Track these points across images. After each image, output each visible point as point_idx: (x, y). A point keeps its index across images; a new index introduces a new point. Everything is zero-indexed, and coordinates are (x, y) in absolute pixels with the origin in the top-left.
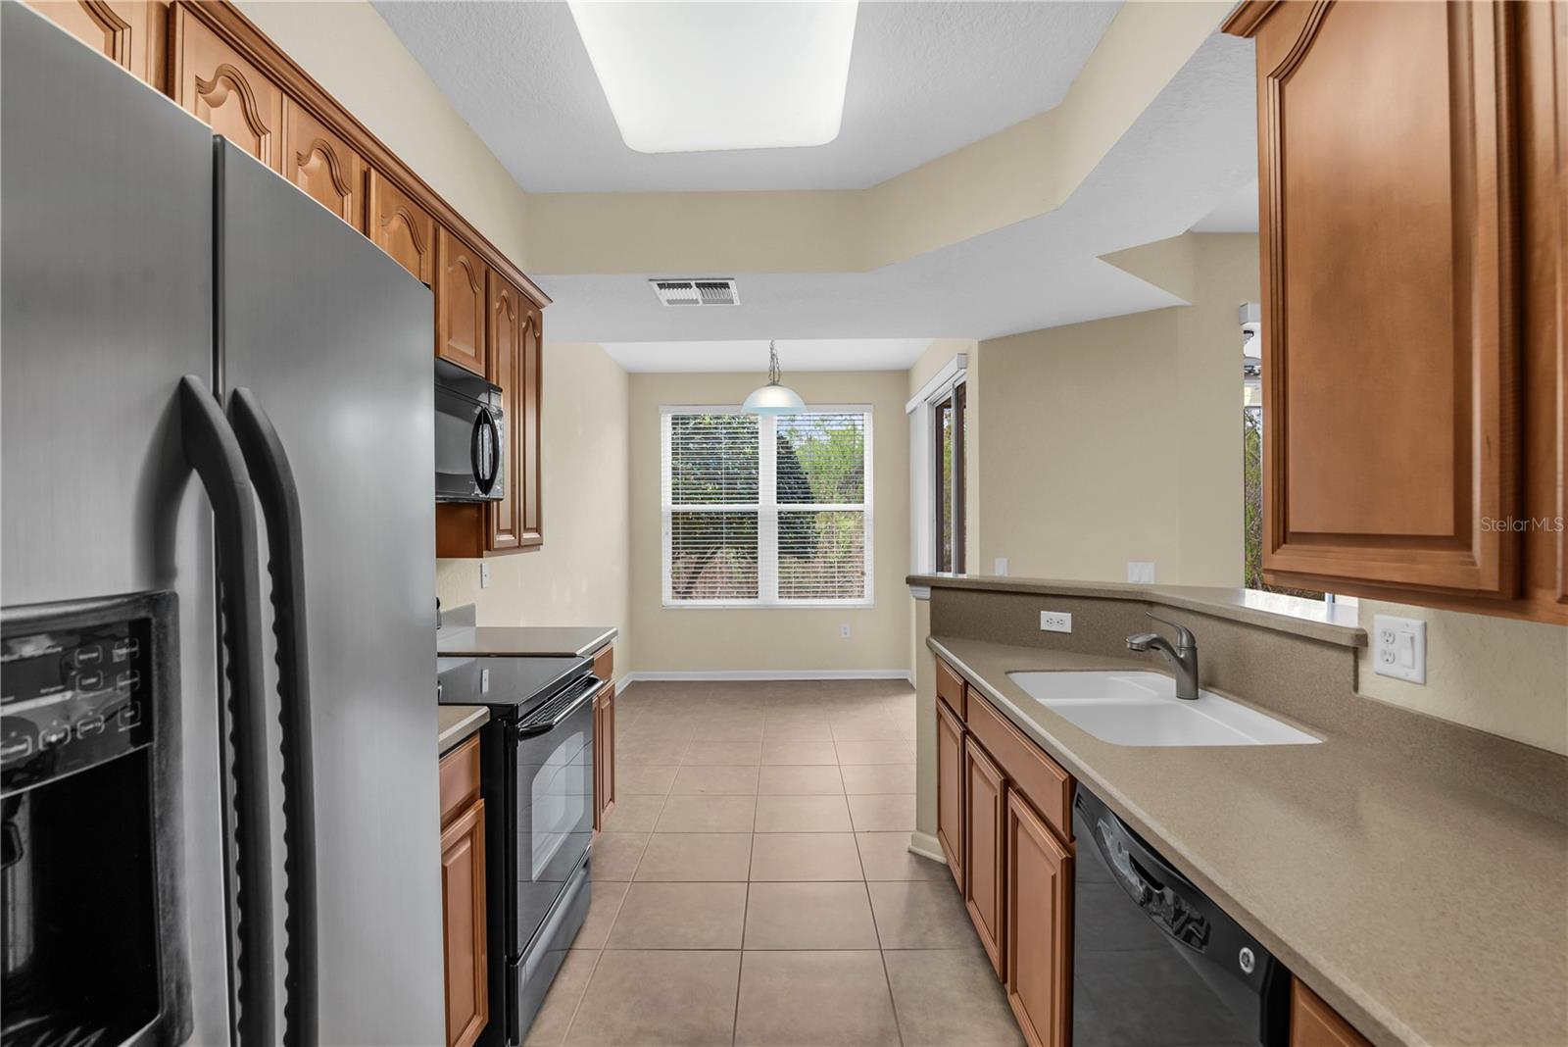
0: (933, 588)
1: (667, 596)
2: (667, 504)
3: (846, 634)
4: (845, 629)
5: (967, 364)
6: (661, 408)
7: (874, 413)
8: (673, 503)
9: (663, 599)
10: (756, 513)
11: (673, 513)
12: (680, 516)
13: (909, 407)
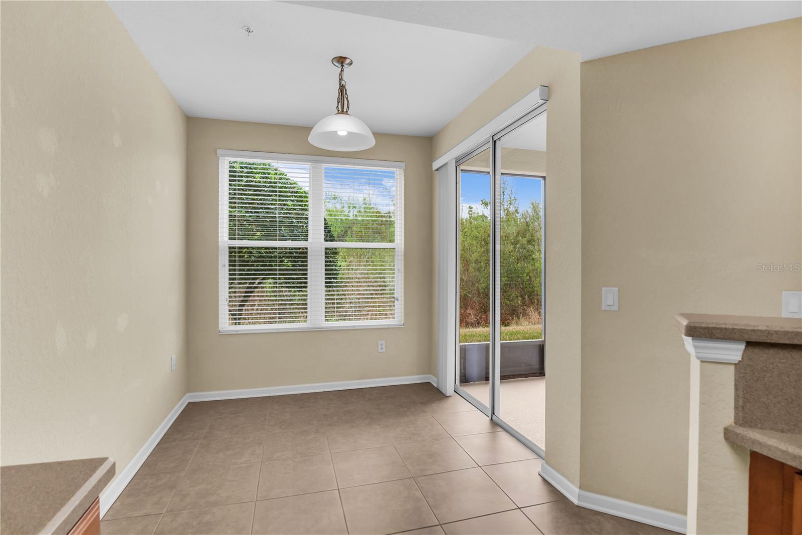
0: (749, 344)
1: (225, 323)
2: (224, 240)
3: (382, 349)
4: (381, 345)
5: (549, 97)
6: (219, 151)
7: (405, 170)
8: (230, 239)
9: (220, 326)
10: (307, 249)
11: (230, 248)
12: (237, 250)
13: (436, 165)
